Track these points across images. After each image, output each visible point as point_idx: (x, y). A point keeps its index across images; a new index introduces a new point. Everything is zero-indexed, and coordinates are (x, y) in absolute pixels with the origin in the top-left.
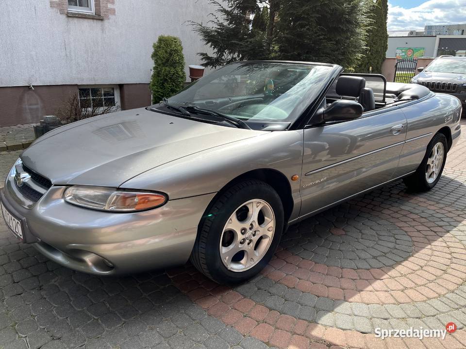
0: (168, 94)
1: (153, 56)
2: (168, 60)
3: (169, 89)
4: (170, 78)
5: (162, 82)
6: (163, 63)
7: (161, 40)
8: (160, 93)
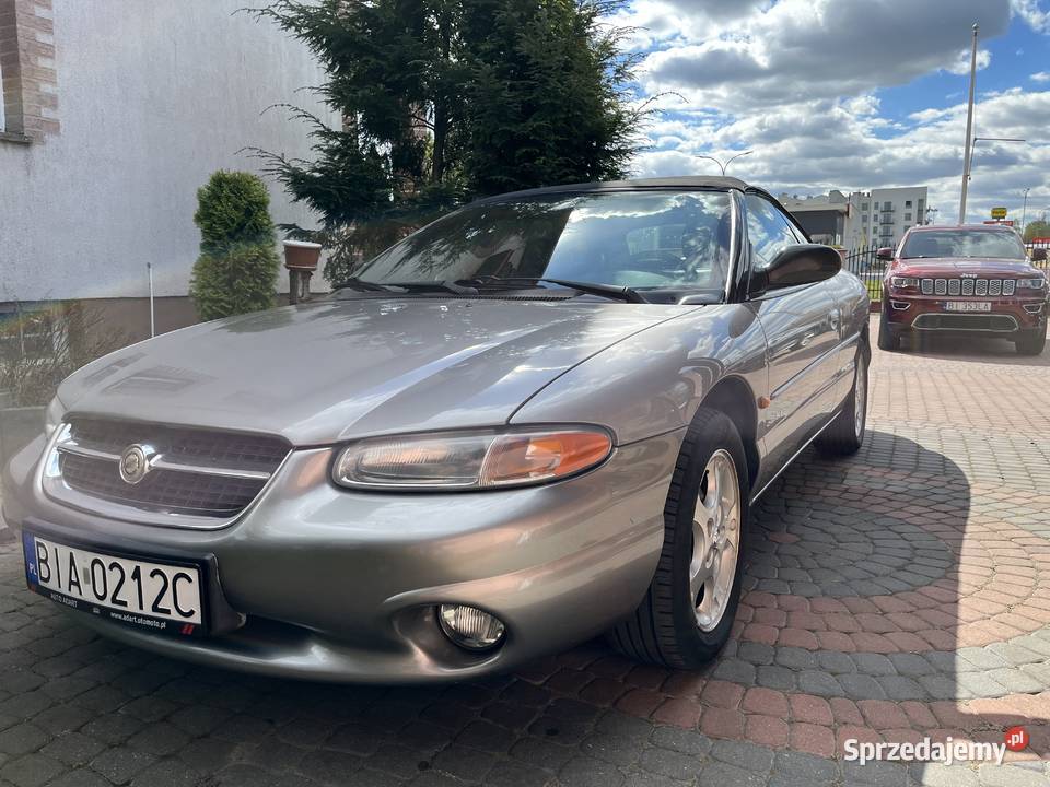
0: (244, 305)
1: (198, 219)
2: (241, 227)
3: (247, 292)
4: (250, 268)
5: (227, 276)
6: (229, 234)
7: (219, 181)
8: (223, 304)
